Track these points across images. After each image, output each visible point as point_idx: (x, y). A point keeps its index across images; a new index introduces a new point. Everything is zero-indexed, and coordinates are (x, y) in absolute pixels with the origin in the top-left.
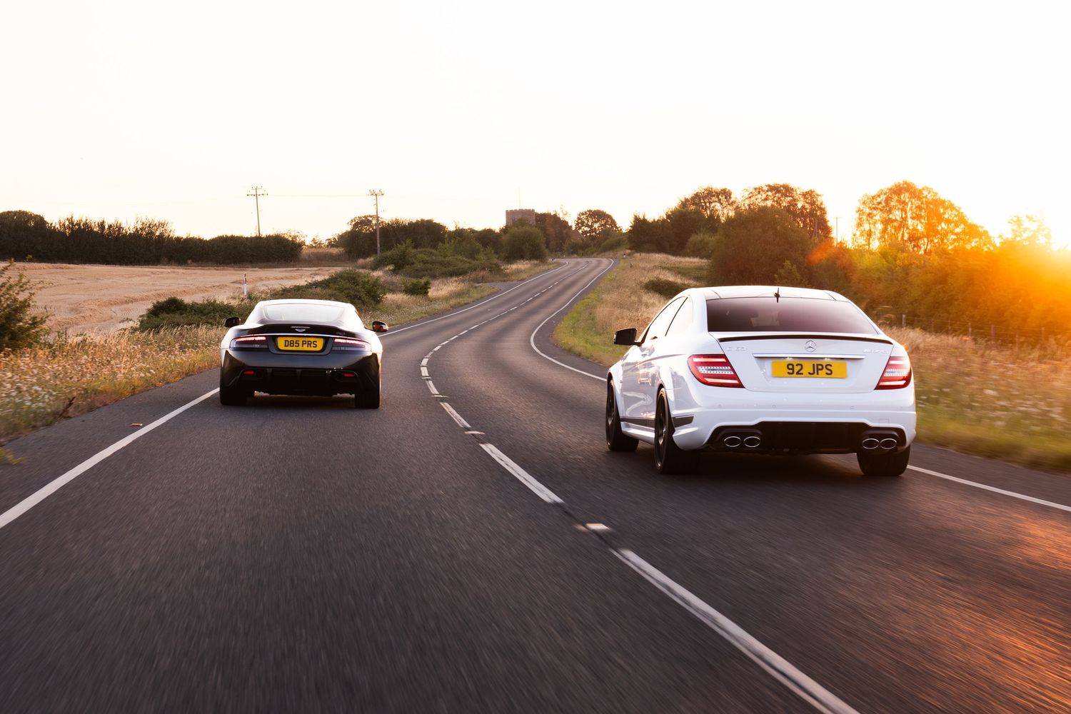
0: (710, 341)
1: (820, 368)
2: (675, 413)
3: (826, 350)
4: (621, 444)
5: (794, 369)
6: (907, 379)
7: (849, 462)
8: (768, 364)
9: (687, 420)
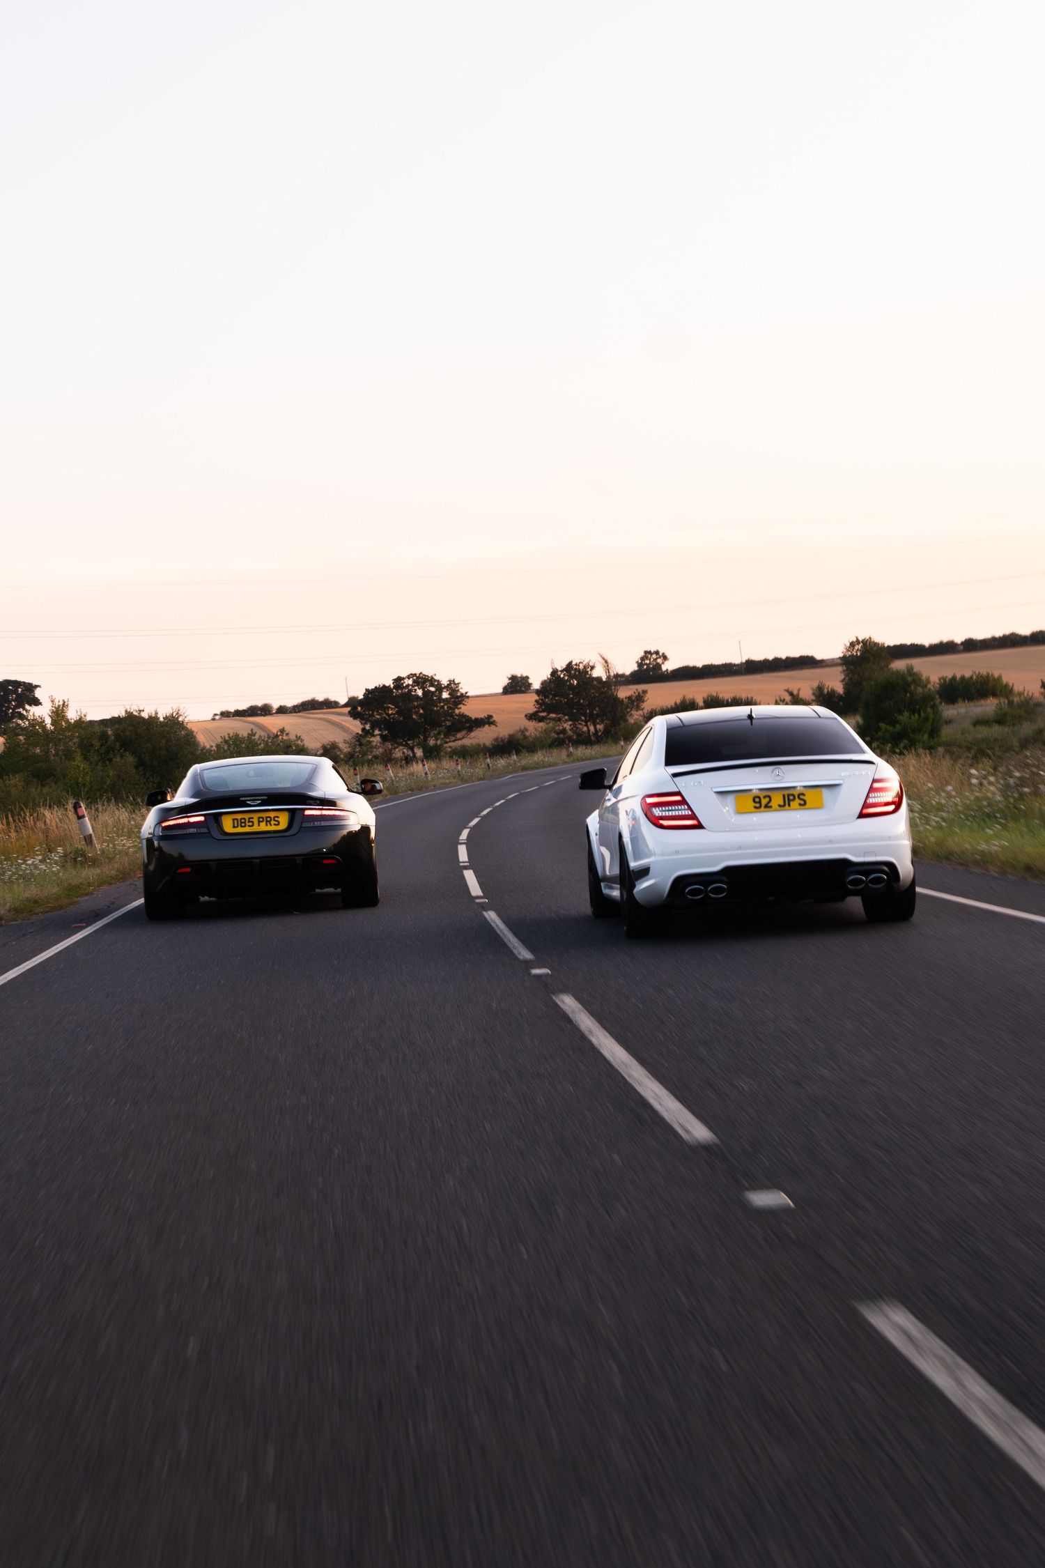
0: (664, 777)
1: (792, 798)
2: (633, 864)
3: (797, 776)
5: (761, 801)
6: (897, 804)
8: (731, 798)
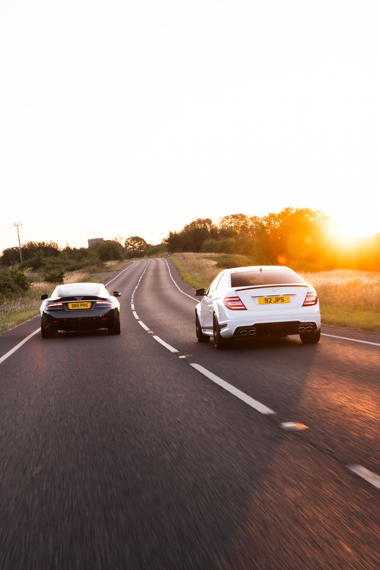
0: (232, 291)
1: (279, 299)
2: (220, 323)
3: (280, 292)
4: (203, 338)
5: (268, 300)
6: (316, 301)
7: (297, 338)
8: (257, 299)
9: (225, 326)
